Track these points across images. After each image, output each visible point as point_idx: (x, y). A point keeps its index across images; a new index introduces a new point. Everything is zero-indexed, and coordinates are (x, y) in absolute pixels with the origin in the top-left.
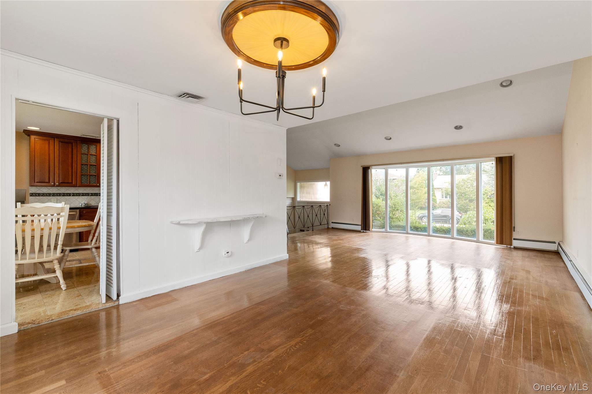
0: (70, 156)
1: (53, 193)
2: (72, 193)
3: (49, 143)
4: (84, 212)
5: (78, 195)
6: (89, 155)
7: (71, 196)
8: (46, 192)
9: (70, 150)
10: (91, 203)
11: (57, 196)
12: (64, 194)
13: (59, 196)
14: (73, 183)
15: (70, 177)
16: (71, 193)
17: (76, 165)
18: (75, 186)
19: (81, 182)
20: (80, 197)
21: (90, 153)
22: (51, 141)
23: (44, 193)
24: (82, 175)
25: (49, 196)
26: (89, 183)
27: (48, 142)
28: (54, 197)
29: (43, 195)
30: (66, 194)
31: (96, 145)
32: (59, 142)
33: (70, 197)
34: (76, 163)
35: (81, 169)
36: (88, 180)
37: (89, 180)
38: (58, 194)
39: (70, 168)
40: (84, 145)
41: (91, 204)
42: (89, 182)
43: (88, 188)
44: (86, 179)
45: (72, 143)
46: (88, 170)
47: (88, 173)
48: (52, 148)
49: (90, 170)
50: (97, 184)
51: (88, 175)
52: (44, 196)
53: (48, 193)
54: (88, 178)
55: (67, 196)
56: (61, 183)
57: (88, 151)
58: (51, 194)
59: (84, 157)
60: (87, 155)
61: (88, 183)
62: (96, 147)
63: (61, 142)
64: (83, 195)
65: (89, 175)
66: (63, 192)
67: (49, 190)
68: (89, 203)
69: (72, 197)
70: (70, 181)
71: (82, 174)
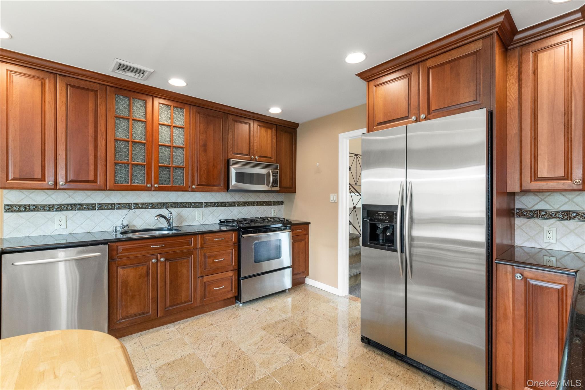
0: (91, 119)
1: (58, 205)
2: (98, 203)
3: (43, 85)
4: (120, 248)
5: (111, 207)
6: (131, 120)
7: (95, 209)
8: (42, 203)
9: (91, 105)
10: (134, 223)
11: (67, 209)
12: (81, 205)
13: (71, 210)
14: (97, 183)
15: (92, 167)
16: (95, 204)
17: (104, 141)
18: (103, 188)
19: (115, 179)
20: (115, 211)
21: (134, 117)
22: (47, 80)
23: (39, 203)
24: (116, 164)
25: (49, 210)
26: (131, 183)
27: (39, 83)
28: (59, 213)
29: (37, 209)
30: (86, 204)
31: (146, 101)
32: (67, 85)
33: (94, 211)
34: (104, 137)
35: (115, 150)
36: (130, 176)
37: (132, 175)
38: (68, 205)
39: (91, 148)
40: (121, 97)
41: (135, 226)
42: (132, 179)
43: (130, 192)
44: (125, 174)
45: (96, 92)
46: (130, 154)
47: (130, 161)
48: (49, 97)
49: (132, 154)
50: (147, 184)
51: (128, 164)
52: (37, 211)
53: (46, 205)
54: (128, 171)
55: (88, 209)
56: (71, 181)
57: (130, 111)
58: (53, 205)
59: (122, 125)
60: (127, 121)
61: (128, 183)
62: (145, 104)
63: (72, 86)
64: (120, 206)
65: (130, 165)
66: (80, 202)
67: (50, 198)
68: (131, 224)
69: (97, 212)
70: (91, 178)
71: (116, 161)
